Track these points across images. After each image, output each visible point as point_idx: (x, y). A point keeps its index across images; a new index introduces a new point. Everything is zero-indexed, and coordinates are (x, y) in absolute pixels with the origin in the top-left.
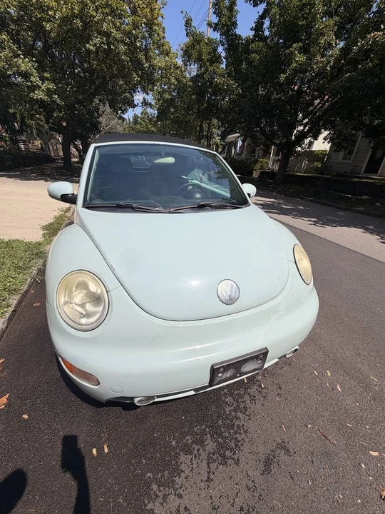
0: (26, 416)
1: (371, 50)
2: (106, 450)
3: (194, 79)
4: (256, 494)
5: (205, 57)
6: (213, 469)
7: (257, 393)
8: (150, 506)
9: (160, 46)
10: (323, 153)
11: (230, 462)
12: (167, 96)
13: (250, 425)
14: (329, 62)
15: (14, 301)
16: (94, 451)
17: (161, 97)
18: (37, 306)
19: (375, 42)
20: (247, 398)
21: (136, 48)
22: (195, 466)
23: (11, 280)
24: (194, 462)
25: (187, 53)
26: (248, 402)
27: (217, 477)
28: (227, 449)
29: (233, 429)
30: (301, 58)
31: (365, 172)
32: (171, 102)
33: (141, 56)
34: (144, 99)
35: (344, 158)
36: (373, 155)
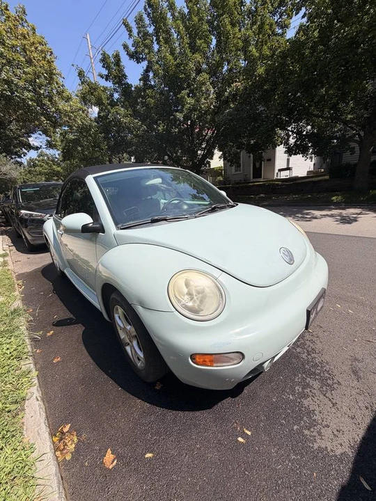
0: (149, 455)
1: (236, 94)
2: (249, 433)
3: (97, 120)
4: (366, 394)
5: (106, 102)
6: (331, 397)
7: (311, 338)
8: (316, 446)
9: (60, 93)
10: (220, 168)
11: (335, 386)
12: (71, 137)
13: (326, 358)
14: (212, 103)
15: (28, 364)
16: (240, 439)
17: (64, 137)
18: (58, 362)
19: (237, 89)
20: (308, 343)
21: (40, 94)
22: (318, 402)
23: (8, 346)
24: (315, 400)
25: (84, 99)
26: (312, 345)
27: (337, 400)
28: (326, 380)
29: (318, 366)
30: (190, 101)
31: (253, 178)
32: (76, 142)
33: (46, 102)
34: (47, 141)
35: (236, 171)
36: (254, 165)
